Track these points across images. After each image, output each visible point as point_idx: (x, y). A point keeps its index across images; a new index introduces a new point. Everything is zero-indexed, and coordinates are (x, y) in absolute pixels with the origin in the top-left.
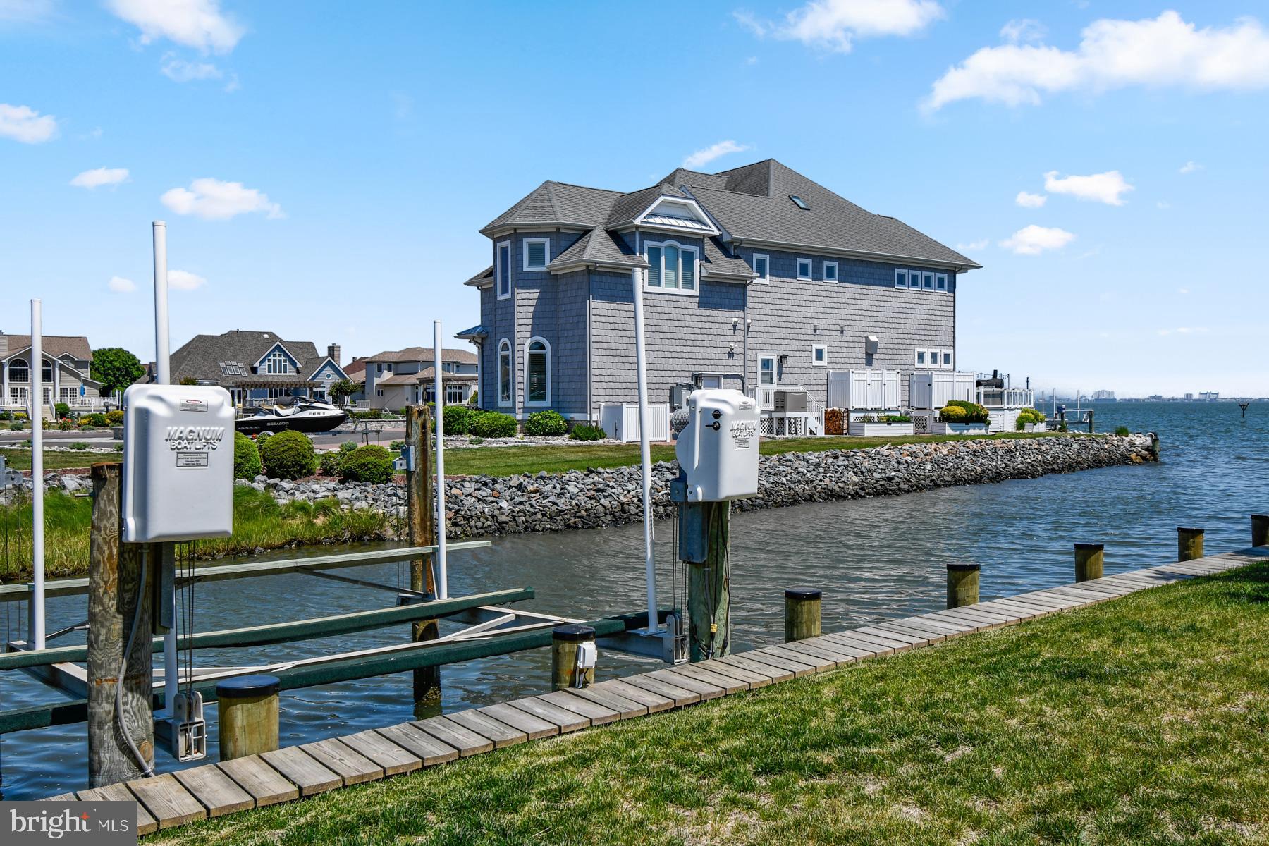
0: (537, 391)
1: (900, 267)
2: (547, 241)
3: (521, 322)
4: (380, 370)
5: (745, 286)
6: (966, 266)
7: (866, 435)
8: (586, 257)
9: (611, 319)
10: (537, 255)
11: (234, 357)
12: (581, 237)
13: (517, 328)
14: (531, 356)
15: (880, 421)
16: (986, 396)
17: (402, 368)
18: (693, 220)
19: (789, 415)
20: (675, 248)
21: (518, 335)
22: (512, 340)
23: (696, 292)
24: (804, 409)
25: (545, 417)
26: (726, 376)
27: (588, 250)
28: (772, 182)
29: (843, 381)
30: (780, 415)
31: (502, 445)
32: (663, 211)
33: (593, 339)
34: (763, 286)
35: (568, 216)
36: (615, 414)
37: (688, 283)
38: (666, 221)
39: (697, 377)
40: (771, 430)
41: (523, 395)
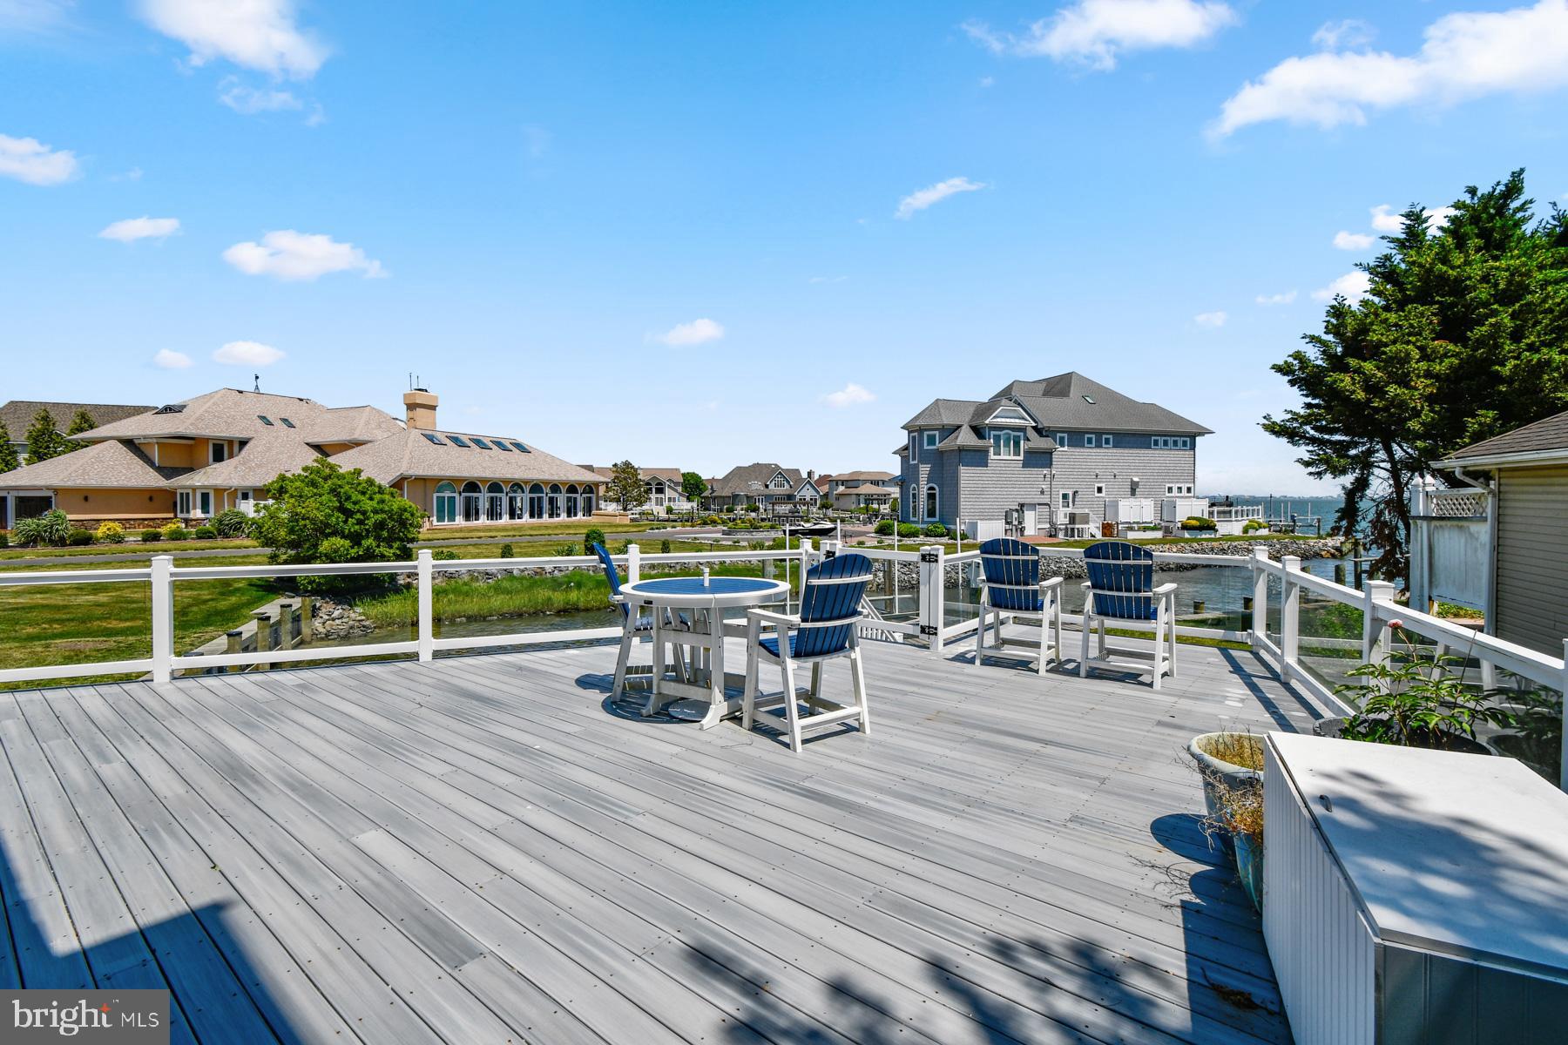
0: (931, 513)
1: (1155, 435)
2: (937, 433)
3: (922, 476)
4: (837, 485)
5: (1051, 453)
6: (1204, 432)
7: (1129, 538)
8: (959, 442)
9: (972, 475)
10: (931, 440)
11: (756, 479)
12: (956, 429)
13: (921, 479)
14: (928, 494)
15: (1139, 530)
16: (1219, 512)
17: (850, 484)
18: (1020, 418)
19: (1077, 526)
20: (1010, 434)
21: (921, 483)
22: (918, 485)
23: (1021, 458)
24: (1087, 523)
25: (935, 527)
26: (1039, 504)
27: (959, 438)
28: (1072, 388)
29: (1115, 505)
30: (1072, 526)
31: (913, 543)
32: (1002, 415)
33: (962, 485)
34: (1063, 454)
35: (947, 419)
36: (974, 526)
37: (1017, 453)
38: (1003, 420)
39: (1022, 505)
40: (1066, 535)
41: (923, 515)
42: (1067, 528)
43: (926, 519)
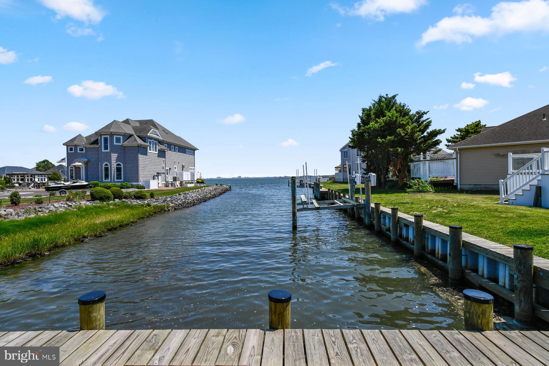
0: (119, 176)
1: (187, 149)
3: (113, 158)
5: (165, 152)
6: (197, 149)
7: (187, 186)
10: (118, 140)
12: (130, 137)
13: (112, 160)
14: (117, 167)
15: (189, 183)
18: (156, 135)
19: (175, 182)
20: (154, 142)
21: (112, 162)
22: (110, 163)
23: (157, 153)
25: (126, 184)
26: (163, 173)
28: (156, 125)
29: (182, 175)
32: (153, 133)
33: (139, 163)
36: (148, 182)
37: (156, 151)
38: (153, 135)
39: (158, 173)
40: (172, 186)
41: (114, 178)
42: (172, 183)
43: (116, 180)
